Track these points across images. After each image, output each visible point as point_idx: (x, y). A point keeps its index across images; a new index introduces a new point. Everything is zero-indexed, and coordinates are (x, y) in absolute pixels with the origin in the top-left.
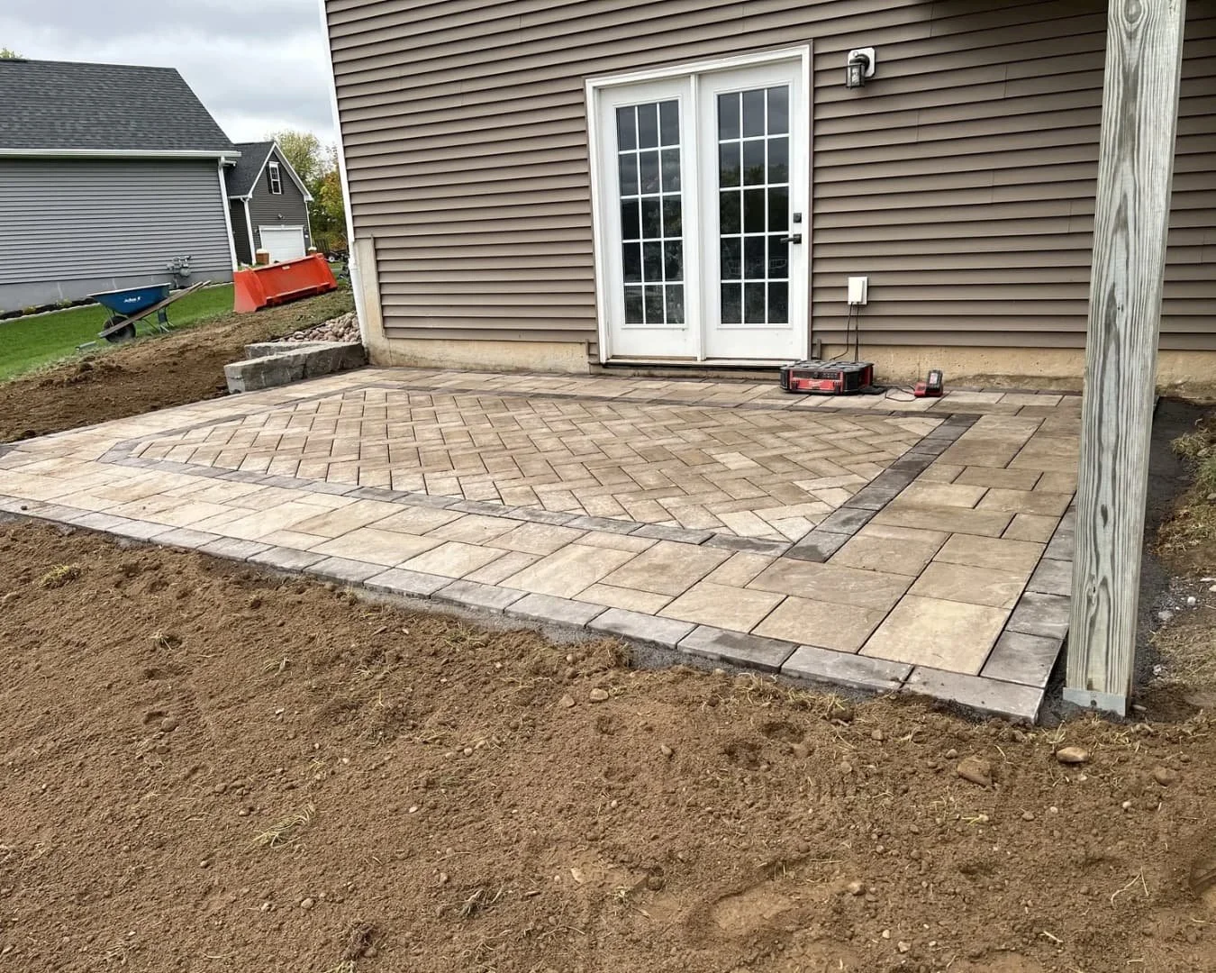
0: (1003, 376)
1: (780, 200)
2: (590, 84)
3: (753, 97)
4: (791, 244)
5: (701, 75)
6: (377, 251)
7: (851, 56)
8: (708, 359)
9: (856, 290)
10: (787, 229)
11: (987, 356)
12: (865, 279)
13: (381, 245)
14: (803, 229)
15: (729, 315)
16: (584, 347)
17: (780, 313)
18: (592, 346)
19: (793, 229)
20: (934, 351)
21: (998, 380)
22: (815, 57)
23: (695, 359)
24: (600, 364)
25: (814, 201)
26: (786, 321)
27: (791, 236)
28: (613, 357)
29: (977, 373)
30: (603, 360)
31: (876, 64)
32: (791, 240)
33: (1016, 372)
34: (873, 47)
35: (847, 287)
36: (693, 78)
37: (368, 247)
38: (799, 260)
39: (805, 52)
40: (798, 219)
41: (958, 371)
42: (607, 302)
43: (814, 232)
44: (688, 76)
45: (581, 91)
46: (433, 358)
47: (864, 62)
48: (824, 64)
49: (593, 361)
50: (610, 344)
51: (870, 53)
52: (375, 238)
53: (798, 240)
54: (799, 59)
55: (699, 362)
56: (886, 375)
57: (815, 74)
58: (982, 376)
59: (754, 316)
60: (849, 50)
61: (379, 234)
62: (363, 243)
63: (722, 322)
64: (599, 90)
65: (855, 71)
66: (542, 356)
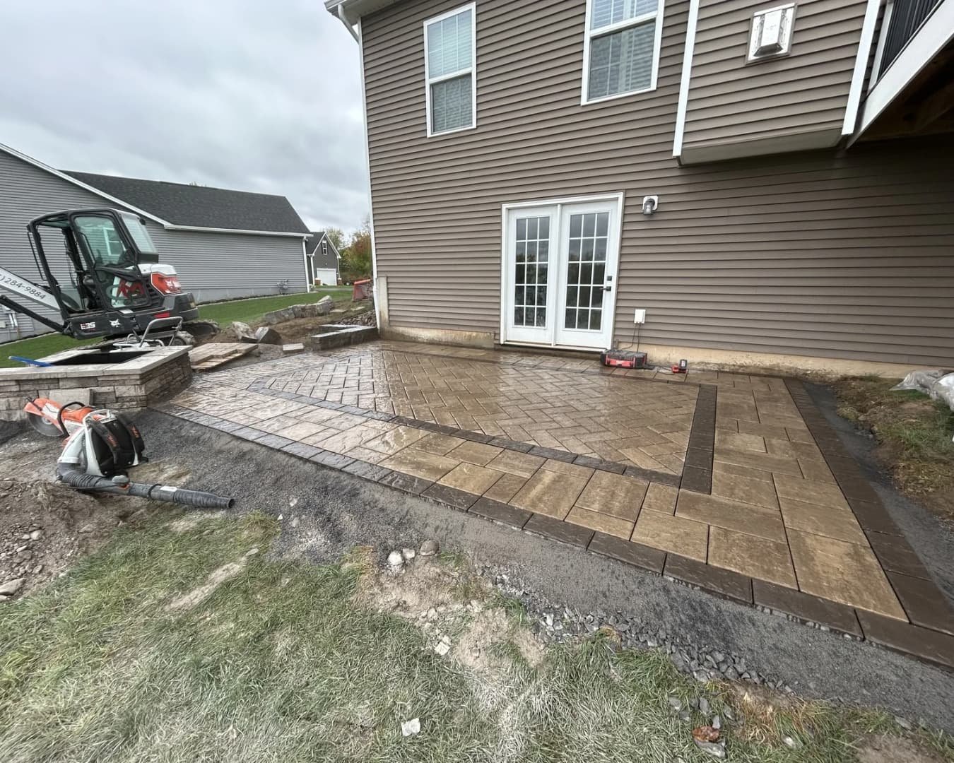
0: (714, 364)
1: (600, 269)
2: (504, 206)
3: (590, 218)
4: (604, 291)
5: (563, 205)
6: (388, 283)
7: (646, 199)
8: (557, 345)
9: (639, 316)
10: (603, 283)
11: (707, 352)
12: (644, 311)
13: (390, 280)
14: (613, 284)
15: (570, 323)
16: (492, 335)
17: (596, 324)
18: (496, 335)
19: (606, 284)
22: (626, 199)
23: (550, 345)
24: (500, 344)
25: (620, 270)
26: (599, 329)
27: (605, 287)
28: (506, 341)
29: (699, 361)
30: (502, 343)
31: (658, 204)
32: (605, 289)
34: (658, 195)
35: (634, 314)
36: (559, 206)
37: (383, 281)
38: (609, 300)
39: (620, 196)
40: (610, 279)
42: (506, 314)
43: (618, 285)
44: (556, 205)
45: (500, 209)
47: (652, 202)
48: (630, 203)
49: (497, 342)
50: (506, 335)
51: (655, 198)
52: (387, 277)
53: (609, 289)
54: (617, 199)
55: (552, 347)
56: (651, 359)
57: (625, 207)
58: (703, 363)
59: (583, 325)
60: (644, 196)
61: (389, 275)
62: (381, 278)
63: (566, 327)
64: (509, 209)
65: (648, 206)
66: (469, 338)
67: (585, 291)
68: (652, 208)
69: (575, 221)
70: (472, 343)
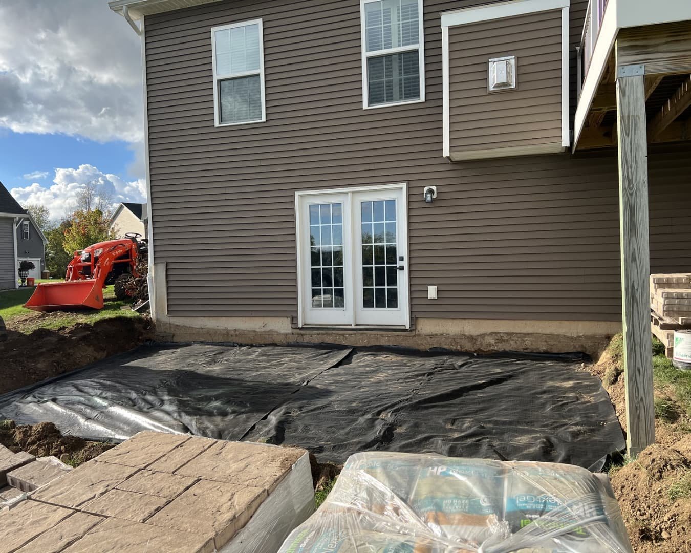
0: (503, 333)
1: (392, 251)
2: (297, 193)
3: (378, 204)
4: (398, 270)
5: (353, 192)
6: (167, 270)
7: (426, 189)
8: (357, 325)
9: (432, 292)
10: (396, 264)
11: (495, 323)
12: (436, 287)
13: (170, 266)
14: (405, 263)
15: (368, 303)
16: (289, 319)
17: (393, 301)
18: (294, 320)
19: (399, 264)
20: (470, 320)
21: (501, 335)
22: (409, 188)
23: (351, 325)
24: (299, 328)
25: (410, 251)
26: (397, 307)
28: (305, 324)
29: (491, 332)
30: (300, 326)
31: (437, 193)
32: (398, 268)
33: (509, 331)
34: (436, 186)
35: (427, 291)
36: (349, 194)
37: (161, 267)
38: (403, 279)
39: (404, 186)
40: (402, 259)
41: (482, 331)
42: (303, 296)
43: (410, 265)
44: (347, 193)
45: (293, 196)
46: (197, 327)
47: (431, 191)
48: (414, 192)
49: (294, 326)
50: (304, 318)
51: (434, 188)
52: (167, 263)
53: (402, 268)
54: (401, 189)
55: (353, 327)
56: (448, 333)
57: (409, 196)
58: (494, 333)
59: (381, 304)
60: (424, 187)
61: (170, 260)
62: (159, 264)
63: (364, 307)
64: (301, 196)
65: (429, 195)
66: (264, 325)
67: (380, 271)
68: (431, 197)
69: (365, 206)
70: (268, 328)
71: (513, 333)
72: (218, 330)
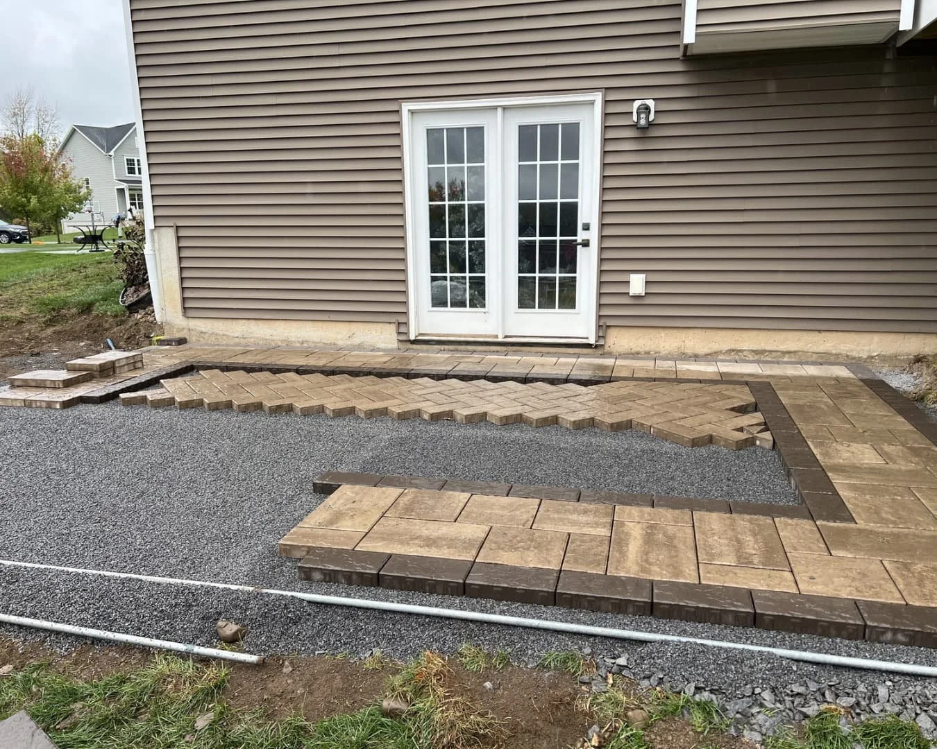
0: (749, 351)
1: (571, 212)
2: (406, 107)
3: (550, 130)
4: (579, 247)
5: (505, 108)
6: (178, 238)
7: (637, 104)
8: (506, 337)
9: (637, 285)
10: (576, 235)
11: (737, 335)
12: (643, 276)
13: (182, 233)
14: (593, 235)
15: (525, 301)
16: (393, 328)
17: (569, 301)
18: (402, 325)
19: (581, 236)
20: (696, 331)
21: (745, 353)
22: (606, 103)
23: (497, 337)
24: (410, 341)
25: (603, 214)
26: (573, 307)
27: (579, 241)
28: (422, 335)
29: (729, 348)
30: (412, 337)
31: (655, 112)
32: (579, 244)
33: (759, 347)
34: (654, 99)
35: (629, 282)
36: (500, 110)
37: (168, 237)
38: (587, 262)
39: (598, 98)
40: (586, 227)
41: (715, 347)
43: (602, 237)
44: (495, 108)
45: (399, 112)
47: (646, 109)
48: (612, 109)
49: (403, 338)
50: (418, 325)
51: (651, 103)
52: (177, 227)
53: (586, 244)
54: (592, 103)
55: (500, 339)
56: (658, 350)
57: (606, 115)
58: (733, 351)
59: (547, 302)
60: (635, 100)
61: (181, 223)
62: (163, 230)
63: (519, 307)
64: (412, 112)
65: (643, 116)
66: (351, 334)
67: (548, 248)
68: (647, 118)
69: (526, 134)
70: (356, 341)
71: (765, 351)
72: (273, 340)
